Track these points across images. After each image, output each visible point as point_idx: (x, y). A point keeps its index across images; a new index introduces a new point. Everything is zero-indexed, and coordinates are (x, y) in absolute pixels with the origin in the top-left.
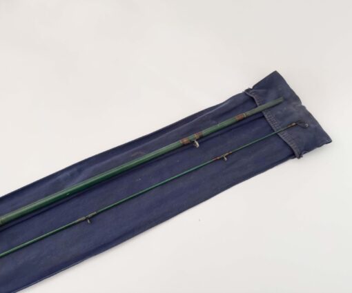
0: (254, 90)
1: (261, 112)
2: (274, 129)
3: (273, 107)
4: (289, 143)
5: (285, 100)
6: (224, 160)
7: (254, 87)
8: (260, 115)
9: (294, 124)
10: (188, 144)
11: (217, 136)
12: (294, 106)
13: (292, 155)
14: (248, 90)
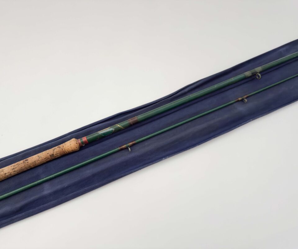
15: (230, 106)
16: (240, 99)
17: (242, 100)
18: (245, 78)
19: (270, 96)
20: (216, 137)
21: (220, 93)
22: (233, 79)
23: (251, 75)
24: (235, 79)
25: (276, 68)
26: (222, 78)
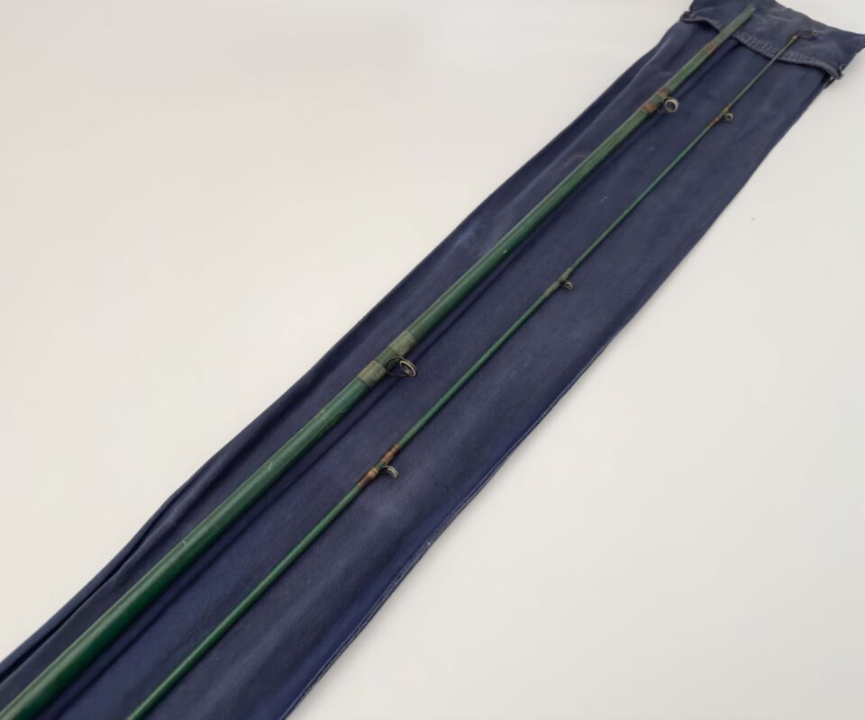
0: (695, 12)
1: (731, 37)
2: (768, 55)
3: (745, 23)
4: (810, 63)
5: (758, 10)
8: (733, 43)
9: (795, 37)
11: (688, 91)
13: (824, 79)
14: (686, 15)
15: (347, 515)
16: (372, 473)
17: (383, 473)
18: (369, 390)
19: (470, 416)
20: (321, 674)
21: (300, 477)
22: (324, 416)
23: (383, 371)
24: (332, 409)
25: (459, 311)
26: (294, 417)
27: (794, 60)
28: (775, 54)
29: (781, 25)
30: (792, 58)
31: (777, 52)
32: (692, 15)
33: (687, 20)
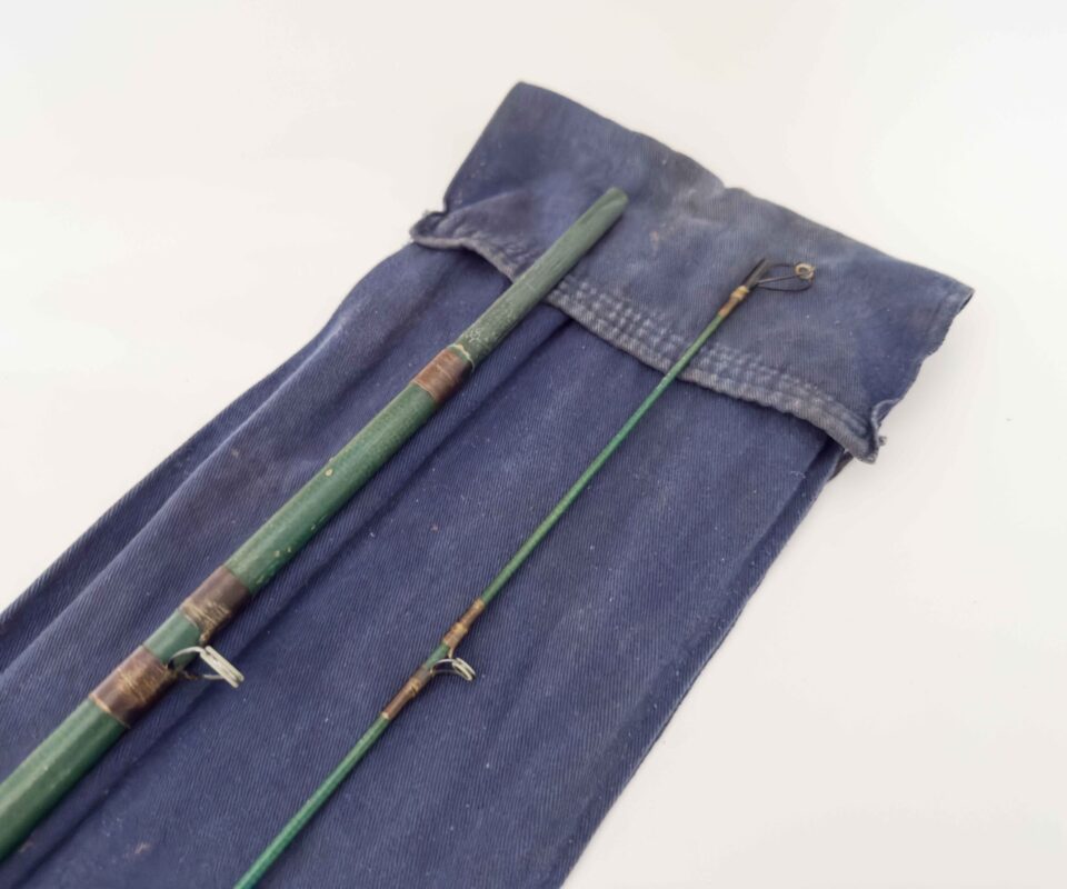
0: (456, 214)
1: (542, 304)
2: (653, 359)
3: (591, 251)
4: (774, 399)
5: (637, 196)
6: (460, 678)
7: (449, 200)
8: (547, 321)
9: (740, 292)
10: (167, 690)
12: (692, 207)
13: (827, 454)
14: (426, 226)
27: (726, 386)
28: (675, 360)
29: (700, 246)
30: (724, 374)
31: (681, 349)
32: (444, 225)
33: (429, 241)
